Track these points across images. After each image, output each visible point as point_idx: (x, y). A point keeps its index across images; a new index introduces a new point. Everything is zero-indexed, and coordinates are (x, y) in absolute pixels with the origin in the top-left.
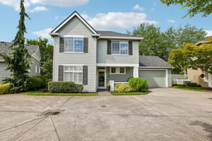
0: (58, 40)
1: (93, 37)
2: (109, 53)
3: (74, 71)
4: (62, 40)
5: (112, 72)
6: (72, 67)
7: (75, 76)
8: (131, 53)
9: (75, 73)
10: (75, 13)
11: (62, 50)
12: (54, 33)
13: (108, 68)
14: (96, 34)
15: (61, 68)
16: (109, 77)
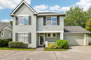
0: (15, 18)
1: (34, 15)
2: (44, 24)
3: (24, 36)
4: (17, 18)
5: (48, 36)
6: (22, 34)
7: (24, 39)
8: (58, 24)
9: (24, 37)
10: (23, 2)
11: (17, 24)
12: (12, 14)
13: (46, 34)
14: (35, 13)
15: (17, 34)
16: (46, 39)
